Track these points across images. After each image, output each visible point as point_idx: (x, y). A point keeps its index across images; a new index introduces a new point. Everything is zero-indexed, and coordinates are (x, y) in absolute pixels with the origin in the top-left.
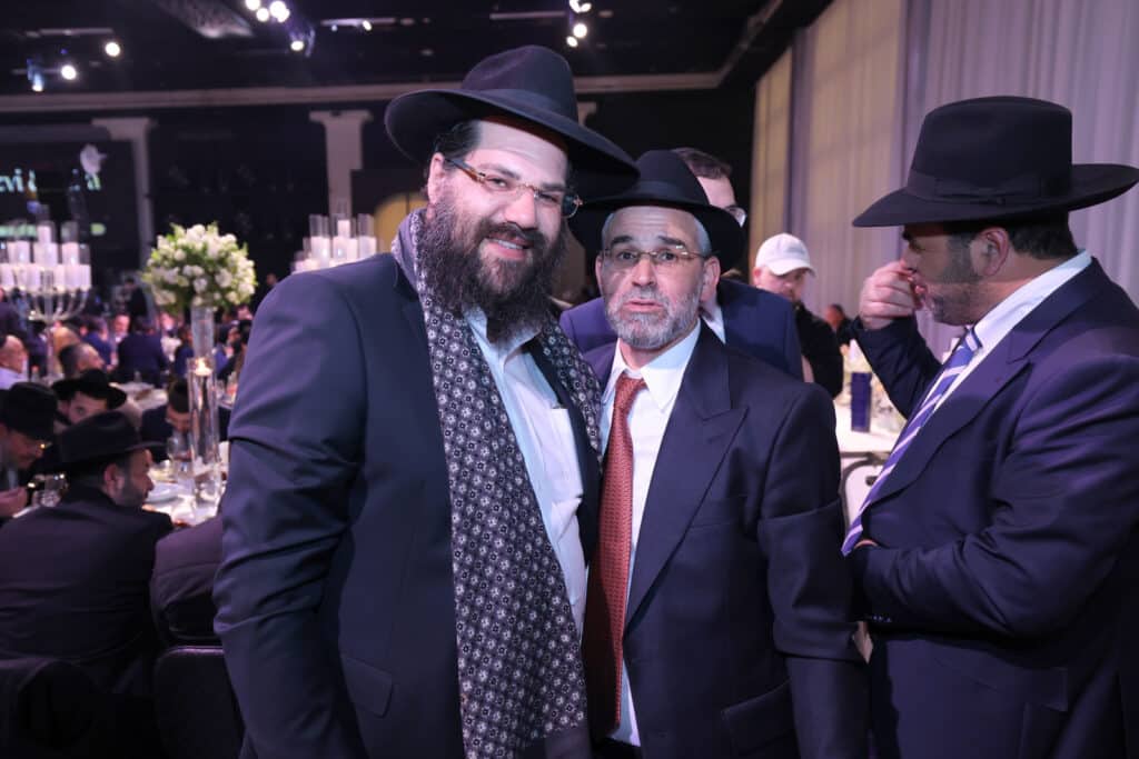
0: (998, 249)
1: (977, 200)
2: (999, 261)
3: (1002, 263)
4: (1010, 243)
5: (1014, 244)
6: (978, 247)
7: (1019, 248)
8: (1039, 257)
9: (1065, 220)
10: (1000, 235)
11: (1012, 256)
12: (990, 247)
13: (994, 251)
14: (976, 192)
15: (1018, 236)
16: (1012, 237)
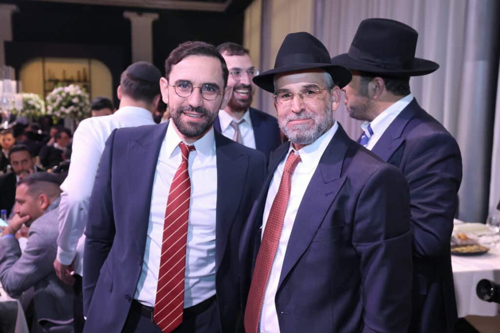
0: (379, 87)
1: (374, 64)
2: (379, 94)
3: (380, 94)
4: (384, 86)
5: (386, 87)
6: (371, 85)
7: (388, 89)
8: (395, 94)
9: (408, 80)
10: (381, 81)
11: (385, 92)
12: (376, 86)
13: (378, 88)
14: (374, 60)
15: (388, 83)
16: (386, 83)
